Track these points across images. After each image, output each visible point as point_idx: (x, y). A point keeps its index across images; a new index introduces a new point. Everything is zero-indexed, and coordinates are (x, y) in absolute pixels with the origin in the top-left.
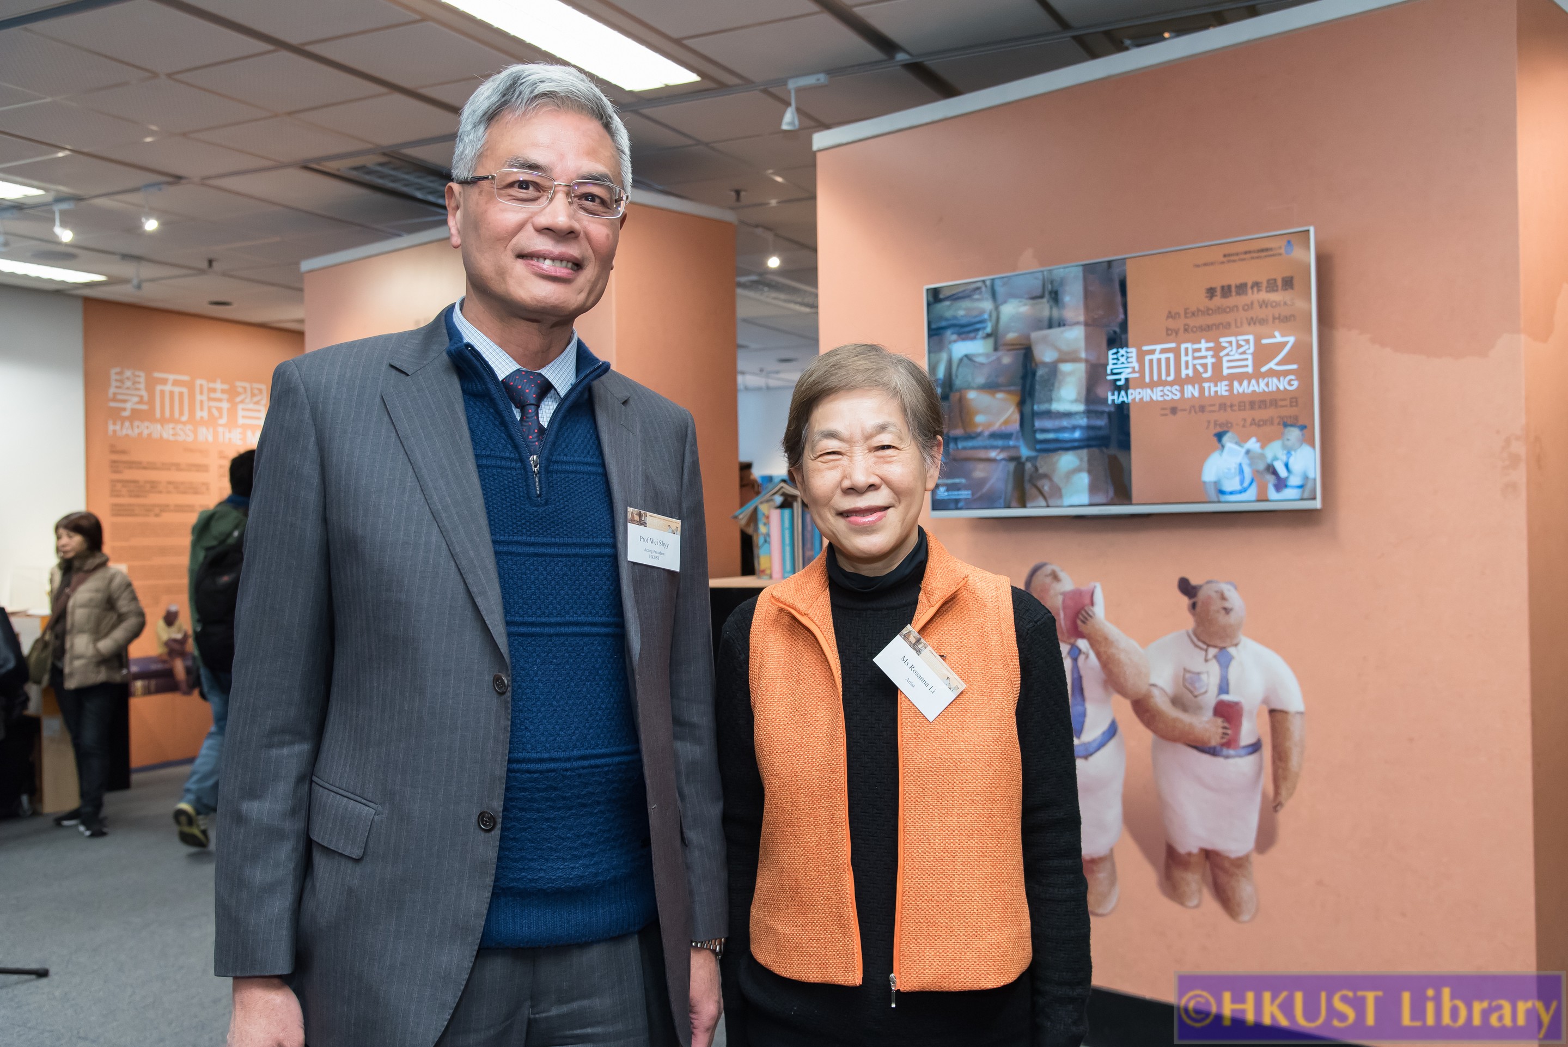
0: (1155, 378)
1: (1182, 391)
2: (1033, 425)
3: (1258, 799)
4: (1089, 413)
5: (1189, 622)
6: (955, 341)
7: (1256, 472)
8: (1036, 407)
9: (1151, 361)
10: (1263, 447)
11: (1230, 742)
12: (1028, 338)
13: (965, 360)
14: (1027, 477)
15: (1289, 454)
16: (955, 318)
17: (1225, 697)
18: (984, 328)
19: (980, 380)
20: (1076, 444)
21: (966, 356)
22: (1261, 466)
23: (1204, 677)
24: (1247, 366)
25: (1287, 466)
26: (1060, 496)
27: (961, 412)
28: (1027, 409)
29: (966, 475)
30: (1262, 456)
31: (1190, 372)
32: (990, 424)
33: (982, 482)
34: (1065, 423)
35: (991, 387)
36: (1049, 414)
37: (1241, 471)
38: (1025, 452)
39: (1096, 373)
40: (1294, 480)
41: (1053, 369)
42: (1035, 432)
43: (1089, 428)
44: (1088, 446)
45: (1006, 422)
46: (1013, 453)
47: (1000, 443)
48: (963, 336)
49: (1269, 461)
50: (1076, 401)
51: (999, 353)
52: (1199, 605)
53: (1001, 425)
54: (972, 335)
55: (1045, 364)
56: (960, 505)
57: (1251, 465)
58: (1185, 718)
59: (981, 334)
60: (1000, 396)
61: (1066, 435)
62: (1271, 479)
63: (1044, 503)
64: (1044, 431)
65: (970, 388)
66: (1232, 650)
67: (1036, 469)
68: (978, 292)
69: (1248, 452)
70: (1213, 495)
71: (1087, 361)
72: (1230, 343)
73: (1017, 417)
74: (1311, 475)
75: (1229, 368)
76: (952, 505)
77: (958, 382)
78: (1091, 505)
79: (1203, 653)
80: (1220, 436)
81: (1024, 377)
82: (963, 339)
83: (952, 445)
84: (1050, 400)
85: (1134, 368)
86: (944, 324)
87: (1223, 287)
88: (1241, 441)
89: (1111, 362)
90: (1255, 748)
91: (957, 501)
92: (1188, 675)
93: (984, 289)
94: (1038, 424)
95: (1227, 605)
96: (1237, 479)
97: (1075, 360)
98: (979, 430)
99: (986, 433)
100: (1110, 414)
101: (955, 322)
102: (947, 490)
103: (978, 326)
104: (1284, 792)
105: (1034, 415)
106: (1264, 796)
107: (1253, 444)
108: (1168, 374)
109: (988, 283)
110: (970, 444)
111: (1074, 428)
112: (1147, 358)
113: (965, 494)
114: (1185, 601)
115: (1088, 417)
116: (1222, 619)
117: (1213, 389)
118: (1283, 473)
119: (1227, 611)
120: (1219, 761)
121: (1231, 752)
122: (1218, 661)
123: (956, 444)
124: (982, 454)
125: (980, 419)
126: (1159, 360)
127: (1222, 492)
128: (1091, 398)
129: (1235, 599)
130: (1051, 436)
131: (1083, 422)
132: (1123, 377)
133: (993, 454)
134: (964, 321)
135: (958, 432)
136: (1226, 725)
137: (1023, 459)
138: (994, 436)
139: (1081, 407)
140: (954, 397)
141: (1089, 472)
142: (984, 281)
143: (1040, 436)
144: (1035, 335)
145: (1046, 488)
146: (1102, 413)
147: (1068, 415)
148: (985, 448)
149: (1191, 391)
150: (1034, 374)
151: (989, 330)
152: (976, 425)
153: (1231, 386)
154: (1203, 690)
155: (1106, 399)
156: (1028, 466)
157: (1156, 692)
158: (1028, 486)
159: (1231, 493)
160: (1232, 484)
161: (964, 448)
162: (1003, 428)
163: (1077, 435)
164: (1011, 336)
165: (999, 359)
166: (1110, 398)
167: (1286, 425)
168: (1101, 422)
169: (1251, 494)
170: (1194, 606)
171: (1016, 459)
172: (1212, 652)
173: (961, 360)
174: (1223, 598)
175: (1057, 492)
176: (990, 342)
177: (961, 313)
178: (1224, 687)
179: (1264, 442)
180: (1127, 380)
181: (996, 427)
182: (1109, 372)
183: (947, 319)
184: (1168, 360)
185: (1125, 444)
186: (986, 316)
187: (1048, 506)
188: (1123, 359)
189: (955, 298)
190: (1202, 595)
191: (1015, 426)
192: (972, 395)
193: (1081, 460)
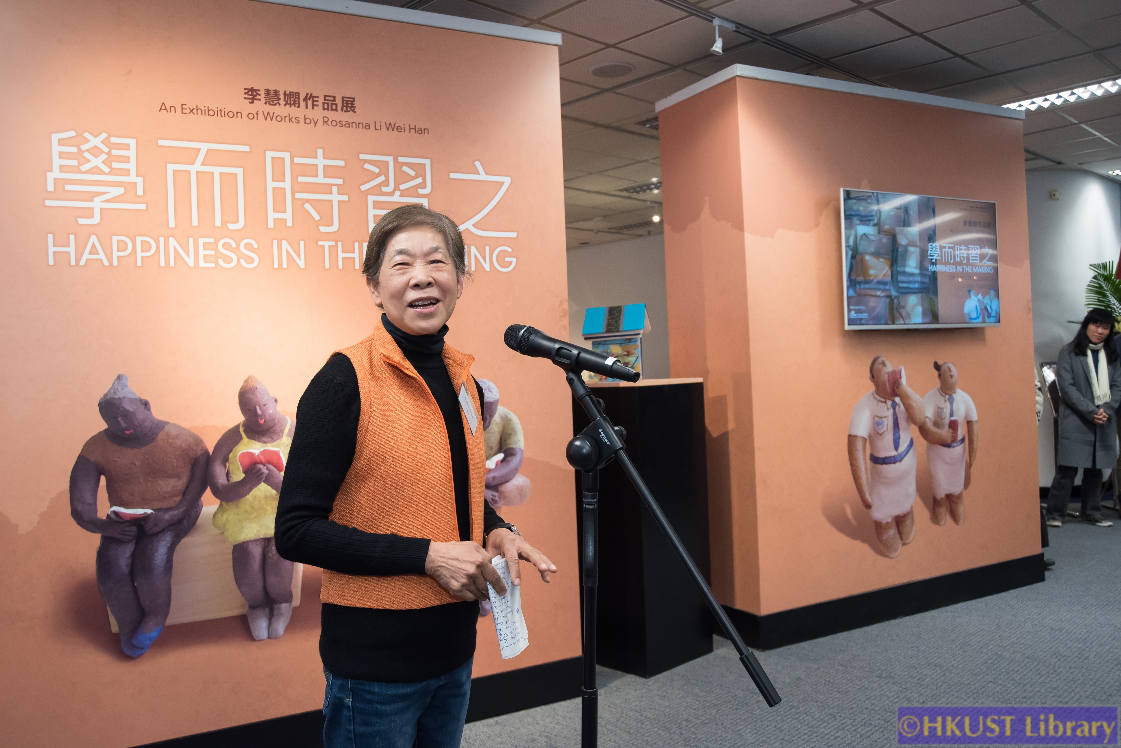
0: (946, 260)
1: (956, 269)
2: (897, 279)
3: (964, 464)
4: (922, 275)
5: (938, 383)
6: (859, 225)
7: (981, 309)
8: (898, 269)
9: (945, 252)
10: (983, 298)
11: (954, 440)
12: (894, 230)
13: (864, 236)
14: (895, 307)
15: (991, 302)
16: (858, 210)
17: (953, 418)
18: (874, 220)
19: (872, 249)
20: (916, 291)
21: (864, 234)
22: (983, 307)
23: (945, 410)
24: (977, 260)
25: (991, 307)
26: (910, 318)
27: (862, 267)
28: (894, 269)
29: (866, 305)
30: (983, 302)
31: (959, 259)
32: (877, 276)
33: (873, 309)
34: (911, 279)
35: (877, 255)
36: (904, 273)
37: (977, 309)
38: (894, 293)
39: (924, 254)
40: (993, 314)
41: (906, 251)
42: (898, 282)
43: (922, 283)
44: (921, 292)
45: (885, 275)
46: (888, 293)
47: (882, 287)
48: (863, 222)
49: (985, 305)
50: (915, 268)
51: (881, 236)
52: (942, 375)
53: (882, 276)
54: (867, 223)
55: (902, 245)
56: (863, 322)
57: (980, 306)
58: (938, 431)
59: (872, 223)
60: (881, 260)
61: (911, 286)
62: (986, 313)
63: (903, 322)
64: (902, 282)
65: (866, 253)
66: (954, 395)
67: (899, 303)
68: (870, 198)
69: (979, 300)
70: (967, 319)
71: (920, 247)
72: (972, 248)
73: (890, 273)
74: (998, 312)
75: (972, 260)
76: (858, 322)
77: (861, 249)
78: (923, 323)
79: (944, 398)
80: (969, 291)
81: (893, 251)
82: (863, 224)
83: (858, 286)
84: (904, 266)
85: (938, 254)
86: (853, 213)
87: (969, 221)
88: (977, 295)
89: (930, 249)
90: (963, 440)
91: (861, 320)
92: (939, 410)
93: (873, 197)
94: (900, 278)
95: (951, 374)
96: (976, 312)
97: (915, 246)
98: (872, 278)
99: (875, 281)
100: (930, 276)
101: (859, 213)
102: (856, 313)
103: (871, 218)
104: (972, 459)
105: (898, 273)
106: (966, 462)
107: (980, 296)
108: (951, 260)
109: (875, 194)
110: (867, 286)
111: (915, 282)
112: (944, 250)
113: (865, 316)
114: (936, 373)
115: (921, 277)
116: (950, 381)
117: (967, 269)
118: (990, 310)
119: (951, 376)
120: (951, 449)
121: (955, 444)
122: (949, 401)
123: (860, 285)
124: (873, 293)
125: (872, 272)
126: (948, 252)
127: (971, 318)
128: (922, 267)
129: (954, 371)
130: (905, 285)
131: (919, 279)
132: (934, 258)
133: (879, 293)
134: (863, 213)
135: (860, 279)
136: (953, 432)
137: (893, 297)
138: (879, 282)
139: (917, 271)
140: (858, 257)
141: (922, 306)
142: (873, 193)
143: (901, 285)
144: (898, 229)
145: (904, 314)
146: (927, 275)
147: (912, 275)
148: (875, 289)
149: (959, 269)
150: (897, 250)
151: (875, 221)
152: (870, 276)
153: (972, 268)
154: (944, 416)
155: (928, 268)
156: (895, 301)
157: (927, 420)
158: (896, 313)
159: (974, 319)
160: (974, 315)
161: (865, 289)
162: (883, 279)
163: (917, 286)
164: (887, 227)
165: (881, 239)
166: (930, 268)
167: (990, 289)
168: (926, 280)
169: (980, 319)
170: (940, 375)
171: (889, 297)
172: (947, 397)
173: (862, 236)
174: (950, 370)
175: (909, 316)
176: (876, 228)
177: (862, 208)
178: (952, 415)
179: (984, 296)
180: (936, 259)
181: (879, 278)
182: (929, 254)
183: (854, 211)
184: (951, 252)
185: (936, 293)
186: (874, 213)
187: (905, 324)
188: (934, 249)
189: (859, 199)
190: (943, 369)
191: (889, 278)
192: (867, 258)
193: (918, 299)
